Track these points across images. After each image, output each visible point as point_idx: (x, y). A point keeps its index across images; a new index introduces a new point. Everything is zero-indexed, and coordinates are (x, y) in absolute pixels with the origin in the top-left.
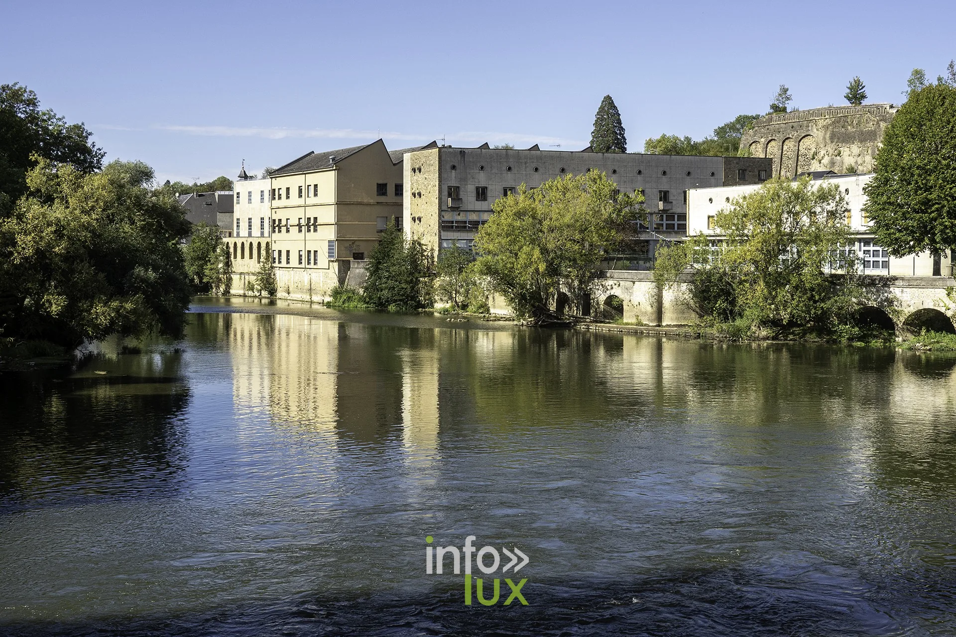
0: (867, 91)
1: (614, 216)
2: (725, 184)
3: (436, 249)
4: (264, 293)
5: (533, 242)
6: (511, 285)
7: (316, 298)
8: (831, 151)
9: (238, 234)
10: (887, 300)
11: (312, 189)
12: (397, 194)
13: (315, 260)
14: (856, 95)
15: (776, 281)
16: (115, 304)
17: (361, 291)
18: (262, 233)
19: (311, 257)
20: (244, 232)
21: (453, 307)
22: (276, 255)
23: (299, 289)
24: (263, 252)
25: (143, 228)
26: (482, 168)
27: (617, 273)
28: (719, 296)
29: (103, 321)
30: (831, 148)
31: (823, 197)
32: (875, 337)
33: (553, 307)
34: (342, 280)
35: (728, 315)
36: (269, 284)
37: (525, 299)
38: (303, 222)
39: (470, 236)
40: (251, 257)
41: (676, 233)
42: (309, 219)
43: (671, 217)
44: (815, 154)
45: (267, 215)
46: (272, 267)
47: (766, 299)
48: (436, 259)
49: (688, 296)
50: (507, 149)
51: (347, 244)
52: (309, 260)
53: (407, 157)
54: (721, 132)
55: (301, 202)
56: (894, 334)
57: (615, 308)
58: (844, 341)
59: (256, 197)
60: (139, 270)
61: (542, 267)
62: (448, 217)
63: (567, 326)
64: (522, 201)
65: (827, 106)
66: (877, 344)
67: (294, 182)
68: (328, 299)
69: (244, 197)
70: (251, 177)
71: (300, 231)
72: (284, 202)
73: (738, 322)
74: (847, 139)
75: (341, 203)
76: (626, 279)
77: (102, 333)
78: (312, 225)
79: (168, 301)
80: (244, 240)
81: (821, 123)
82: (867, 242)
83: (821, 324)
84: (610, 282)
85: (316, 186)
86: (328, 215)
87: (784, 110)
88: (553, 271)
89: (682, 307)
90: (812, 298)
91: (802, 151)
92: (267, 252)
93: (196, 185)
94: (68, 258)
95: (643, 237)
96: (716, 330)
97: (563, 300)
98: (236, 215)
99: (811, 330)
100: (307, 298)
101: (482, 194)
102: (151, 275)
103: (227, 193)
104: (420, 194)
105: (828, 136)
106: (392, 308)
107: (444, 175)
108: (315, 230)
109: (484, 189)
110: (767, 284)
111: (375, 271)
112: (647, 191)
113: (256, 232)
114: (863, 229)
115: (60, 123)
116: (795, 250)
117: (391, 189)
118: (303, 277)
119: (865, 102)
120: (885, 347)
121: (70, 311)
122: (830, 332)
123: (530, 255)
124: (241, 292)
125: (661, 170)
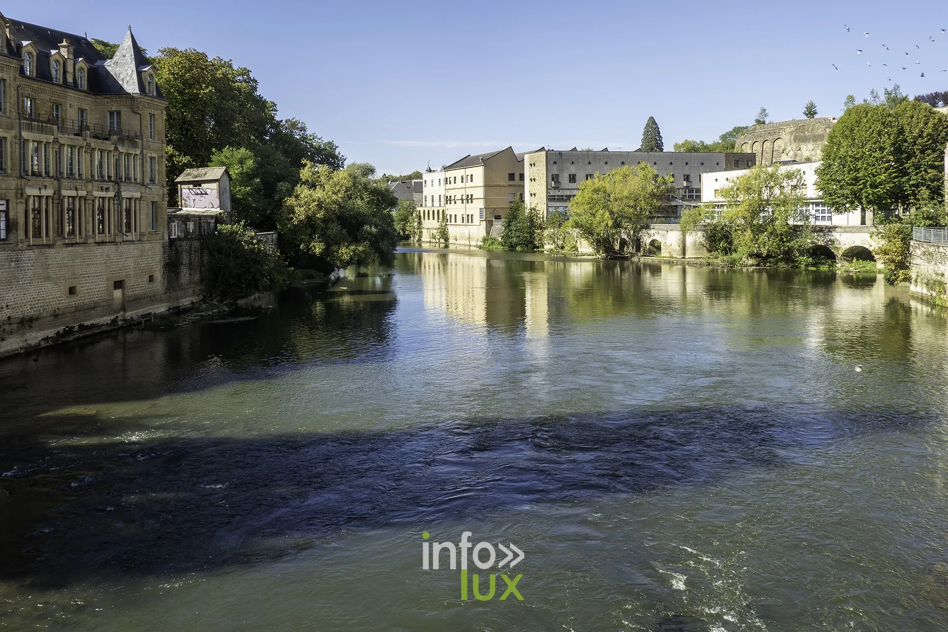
0: (818, 109)
1: (655, 190)
2: (725, 170)
3: (545, 213)
4: (442, 240)
5: (604, 207)
6: (592, 234)
7: (473, 243)
8: (794, 148)
9: (426, 205)
10: (830, 240)
11: (469, 177)
12: (520, 180)
13: (472, 220)
14: (811, 112)
15: (758, 230)
16: (353, 247)
17: (500, 239)
18: (440, 205)
19: (469, 218)
20: (429, 203)
21: (556, 248)
22: (448, 217)
23: (462, 237)
24: (441, 216)
25: (368, 202)
26: (573, 163)
27: (657, 226)
28: (722, 240)
29: (346, 258)
30: (794, 146)
31: (789, 176)
32: (823, 264)
33: (617, 247)
34: (488, 233)
35: (727, 251)
36: (444, 235)
37: (600, 242)
38: (464, 197)
39: (565, 204)
40: (434, 219)
41: (695, 200)
42: (468, 195)
43: (691, 191)
44: (784, 150)
45: (442, 193)
46: (446, 225)
47: (752, 241)
48: (545, 219)
49: (702, 240)
50: (588, 151)
51: (491, 210)
52: (468, 220)
53: (526, 157)
54: (724, 137)
55: (463, 185)
56: (835, 262)
57: (656, 247)
58: (803, 267)
59: (436, 183)
60: (367, 227)
61: (610, 223)
62: (552, 193)
63: (626, 259)
64: (597, 183)
65: (791, 120)
66: (824, 268)
67: (458, 173)
68: (480, 243)
69: (429, 183)
70: (434, 171)
71: (463, 203)
72: (453, 185)
73: (734, 255)
74: (805, 140)
75: (487, 186)
76: (663, 230)
77: (345, 265)
78: (469, 199)
79: (384, 245)
80: (429, 209)
81: (788, 130)
82: (817, 204)
83: (788, 256)
84: (652, 232)
85: (472, 175)
86: (479, 193)
87: (764, 123)
88: (617, 225)
89: (699, 246)
90: (781, 240)
91: (776, 148)
92: (443, 216)
94: (325, 220)
95: (673, 203)
96: (720, 260)
97: (623, 243)
98: (424, 194)
99: (781, 260)
100: (467, 243)
101: (573, 178)
102: (374, 230)
103: (419, 181)
104: (534, 179)
105: (792, 138)
106: (519, 248)
107: (549, 168)
108: (472, 202)
109: (574, 176)
110: (752, 231)
111: (509, 225)
112: (676, 175)
113: (436, 203)
114: (814, 196)
115: (320, 141)
116: (771, 210)
117: (517, 177)
118: (465, 230)
119: (816, 116)
120: (829, 271)
121: (327, 251)
122: (793, 261)
123: (603, 215)
124: (428, 240)
125: (684, 162)
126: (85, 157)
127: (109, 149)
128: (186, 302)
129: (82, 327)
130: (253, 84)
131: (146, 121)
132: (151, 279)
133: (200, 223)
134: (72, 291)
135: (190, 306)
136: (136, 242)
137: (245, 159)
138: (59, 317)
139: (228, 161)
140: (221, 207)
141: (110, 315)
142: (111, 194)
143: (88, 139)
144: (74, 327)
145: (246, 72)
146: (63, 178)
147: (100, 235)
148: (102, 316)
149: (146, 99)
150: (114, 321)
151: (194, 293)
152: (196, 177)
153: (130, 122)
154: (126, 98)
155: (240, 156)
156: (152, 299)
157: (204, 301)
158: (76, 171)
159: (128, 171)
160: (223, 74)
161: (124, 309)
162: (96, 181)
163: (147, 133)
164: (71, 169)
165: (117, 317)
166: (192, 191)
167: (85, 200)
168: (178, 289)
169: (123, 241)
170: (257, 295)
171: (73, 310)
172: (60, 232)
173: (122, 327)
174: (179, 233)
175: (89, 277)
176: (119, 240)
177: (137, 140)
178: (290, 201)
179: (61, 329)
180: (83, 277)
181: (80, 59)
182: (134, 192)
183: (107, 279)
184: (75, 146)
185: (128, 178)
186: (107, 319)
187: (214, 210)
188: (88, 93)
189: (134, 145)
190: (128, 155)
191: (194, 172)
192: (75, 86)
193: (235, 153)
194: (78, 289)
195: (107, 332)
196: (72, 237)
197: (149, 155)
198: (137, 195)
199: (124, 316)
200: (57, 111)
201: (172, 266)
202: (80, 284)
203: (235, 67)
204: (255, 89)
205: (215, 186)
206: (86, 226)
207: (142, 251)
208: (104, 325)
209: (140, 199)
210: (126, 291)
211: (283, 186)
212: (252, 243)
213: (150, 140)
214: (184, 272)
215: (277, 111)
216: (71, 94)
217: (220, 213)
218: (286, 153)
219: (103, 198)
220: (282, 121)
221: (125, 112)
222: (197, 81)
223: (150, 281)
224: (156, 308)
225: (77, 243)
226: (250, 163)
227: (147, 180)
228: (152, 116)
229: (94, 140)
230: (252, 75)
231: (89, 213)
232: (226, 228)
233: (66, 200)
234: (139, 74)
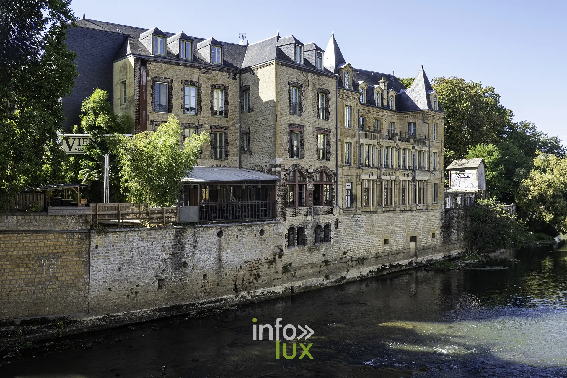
126: (395, 154)
127: (409, 148)
128: (455, 253)
129: (392, 266)
130: (496, 97)
131: (432, 128)
132: (433, 236)
133: (465, 198)
134: (386, 242)
135: (457, 255)
136: (425, 210)
137: (492, 152)
138: (379, 258)
139: (480, 154)
140: (479, 186)
141: (408, 259)
142: (410, 178)
143: (397, 142)
144: (387, 266)
145: (492, 90)
146: (382, 168)
147: (403, 205)
148: (403, 259)
149: (431, 113)
150: (410, 263)
151: (460, 247)
152: (461, 165)
153: (422, 129)
154: (419, 113)
155: (489, 150)
156: (434, 250)
157: (467, 252)
158: (389, 163)
159: (420, 162)
160: (476, 92)
161: (416, 255)
162: (401, 170)
163: (432, 136)
164: (387, 162)
165: (412, 260)
166: (458, 175)
167: (395, 182)
168: (450, 243)
169: (417, 210)
170: (502, 250)
171: (386, 254)
172: (380, 204)
173: (415, 268)
174: (451, 205)
175: (396, 233)
176: (414, 209)
177: (426, 141)
178: (527, 182)
179: (379, 266)
180: (393, 233)
181: (392, 89)
182: (424, 176)
183: (407, 235)
184: (389, 147)
185: (420, 167)
186: (406, 262)
187: (473, 189)
188: (396, 112)
189: (424, 144)
190: (420, 151)
191: (460, 162)
192: (388, 108)
193: (485, 148)
194: (389, 240)
195: (406, 270)
196: (387, 206)
197: (434, 151)
198: (426, 178)
199: (416, 260)
200: (377, 125)
201: (446, 228)
202: (391, 237)
203: (484, 87)
204: (498, 101)
205: (475, 171)
206: (395, 200)
207: (428, 216)
208: (404, 265)
209: (427, 181)
210: (418, 243)
211: (521, 171)
212: (502, 213)
213: (434, 141)
214: (454, 231)
215: (513, 116)
216: (386, 112)
217: (478, 191)
218: (521, 147)
219: (405, 181)
220: (517, 123)
221: (418, 122)
222: (459, 98)
223: (432, 237)
224: (436, 256)
225: (389, 211)
226: (496, 155)
227: (432, 169)
228: (436, 124)
229: (400, 142)
230: (496, 92)
231: (397, 191)
232: (483, 201)
233: (384, 182)
234: (428, 96)
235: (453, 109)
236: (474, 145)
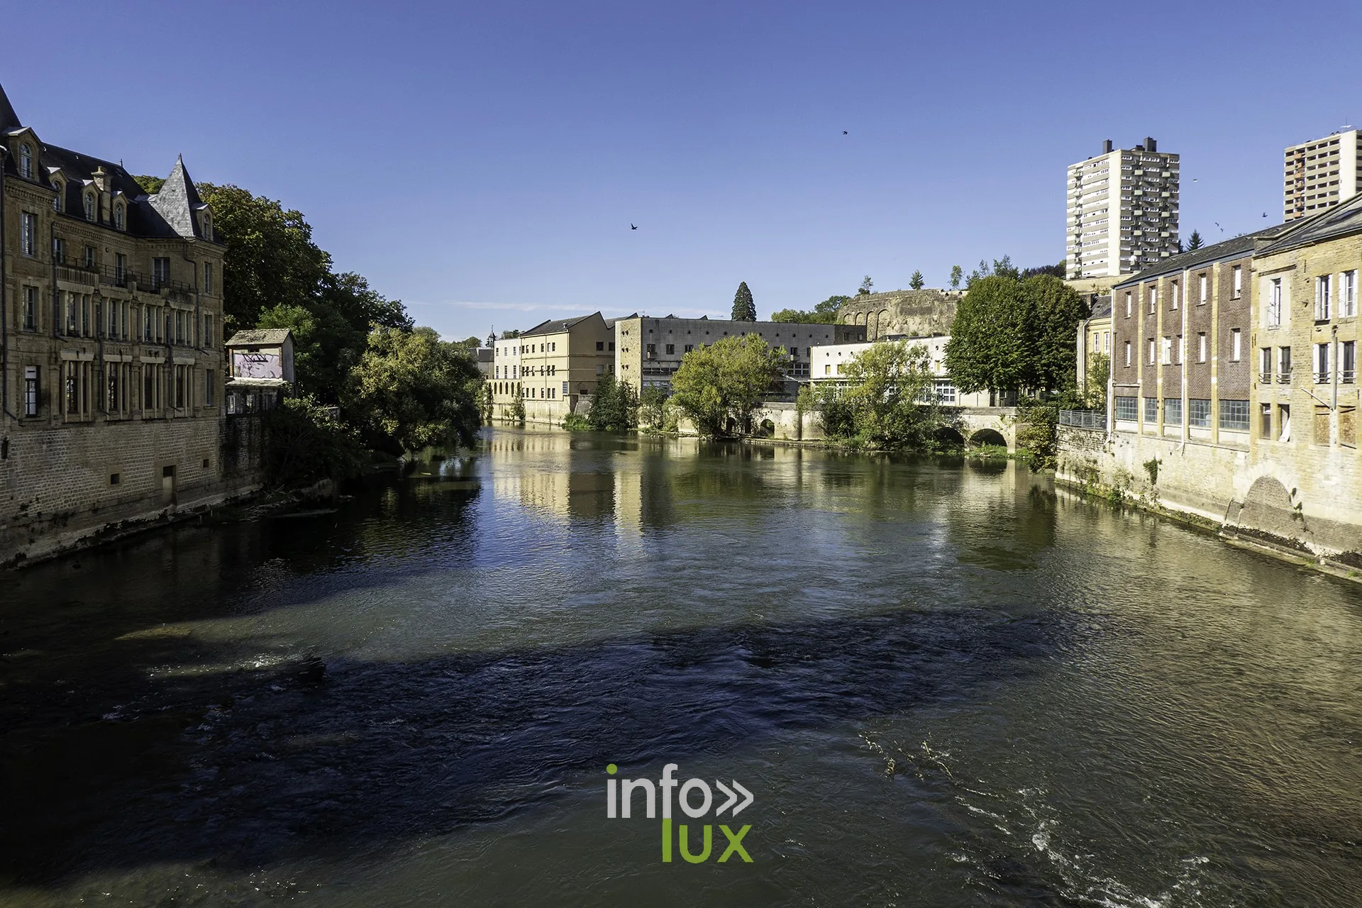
2: (835, 343)
4: (517, 418)
5: (711, 383)
7: (558, 422)
9: (497, 377)
12: (610, 350)
16: (432, 426)
18: (515, 377)
19: (550, 393)
20: (501, 375)
22: (525, 391)
23: (542, 415)
24: (516, 390)
26: (670, 331)
28: (842, 420)
29: (423, 437)
30: (900, 319)
36: (520, 412)
40: (507, 393)
43: (799, 365)
44: (890, 323)
45: (518, 364)
46: (521, 400)
51: (576, 384)
55: (543, 355)
56: (964, 446)
58: (930, 451)
59: (510, 351)
64: (704, 355)
66: (952, 453)
68: (563, 422)
69: (500, 352)
71: (542, 375)
75: (572, 356)
77: (423, 446)
80: (502, 381)
81: (894, 302)
83: (913, 439)
91: (880, 321)
92: (519, 389)
93: (454, 343)
94: (398, 394)
97: (731, 423)
98: (496, 364)
100: (547, 421)
102: (455, 406)
104: (627, 350)
105: (899, 310)
113: (509, 375)
115: (382, 300)
117: (606, 346)
120: (957, 455)
121: (400, 432)
122: (919, 445)
124: (500, 417)
126: (132, 314)
127: (159, 304)
128: (244, 491)
129: (126, 524)
130: (305, 230)
131: (202, 271)
132: (206, 464)
133: (261, 396)
134: (115, 479)
135: (249, 496)
136: (190, 419)
137: (302, 319)
138: (99, 512)
139: (281, 321)
140: (284, 376)
141: (158, 509)
142: (161, 360)
143: (135, 292)
144: (116, 525)
145: (298, 216)
146: (104, 339)
147: (147, 410)
148: (149, 510)
149: (201, 245)
150: (163, 516)
151: (253, 482)
152: (252, 340)
153: (182, 272)
154: (176, 242)
155: (296, 315)
156: (207, 488)
157: (265, 488)
158: (120, 331)
159: (180, 331)
160: (271, 217)
161: (174, 500)
162: (143, 344)
163: (202, 285)
164: (114, 329)
165: (166, 510)
166: (247, 358)
167: (131, 367)
168: (236, 476)
169: (174, 418)
170: (325, 481)
171: (115, 503)
172: (100, 408)
173: (172, 524)
174: (238, 408)
175: (134, 462)
176: (169, 416)
177: (192, 294)
178: (357, 371)
179: (101, 527)
180: (128, 462)
181: (119, 192)
182: (188, 357)
183: (156, 465)
184: (119, 300)
185: (180, 341)
186: (155, 514)
187: (275, 380)
188: (129, 235)
189: (188, 300)
190: (180, 312)
191: (249, 334)
192: (112, 226)
193: (290, 311)
194: (121, 477)
195: (155, 529)
196: (114, 412)
197: (205, 313)
198: (192, 361)
199: (173, 509)
200: (90, 256)
201: (229, 448)
202: (124, 470)
203: (285, 210)
204: (307, 236)
205: (277, 351)
206: (131, 400)
207: (196, 429)
208: (152, 521)
209: (194, 366)
210: (178, 478)
211: (348, 353)
212: (324, 420)
213: (206, 294)
214: (243, 455)
215: (332, 262)
216: (107, 234)
217: (284, 384)
218: (345, 313)
219: (151, 365)
220: (337, 275)
221: (175, 259)
222: (243, 223)
223: (204, 466)
224: (212, 499)
225: (120, 421)
226: (308, 324)
227: (202, 344)
228: (208, 265)
229: (141, 293)
230: (304, 220)
231: (135, 383)
232: (292, 402)
233: (108, 367)
234: (193, 213)
235: (232, 241)
236: (270, 307)
